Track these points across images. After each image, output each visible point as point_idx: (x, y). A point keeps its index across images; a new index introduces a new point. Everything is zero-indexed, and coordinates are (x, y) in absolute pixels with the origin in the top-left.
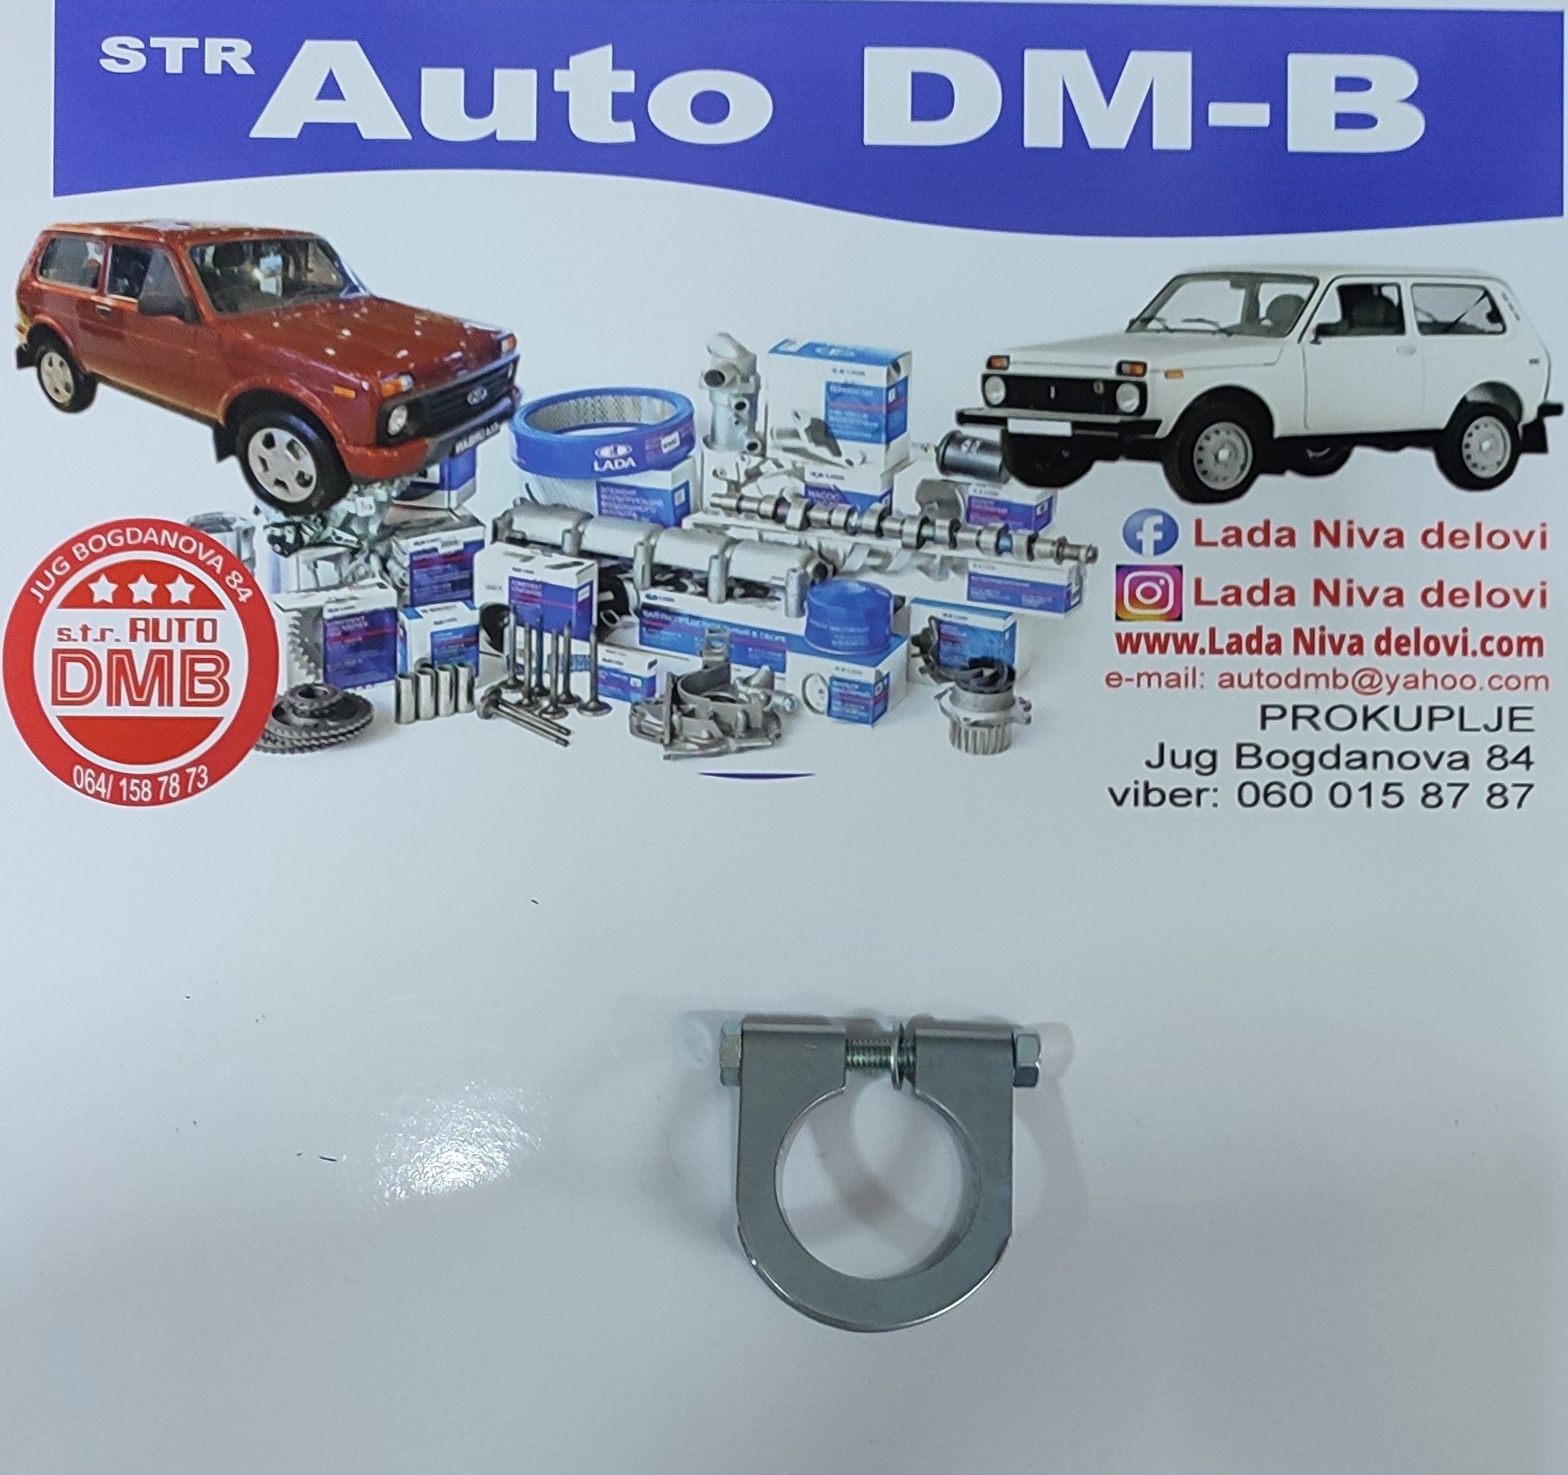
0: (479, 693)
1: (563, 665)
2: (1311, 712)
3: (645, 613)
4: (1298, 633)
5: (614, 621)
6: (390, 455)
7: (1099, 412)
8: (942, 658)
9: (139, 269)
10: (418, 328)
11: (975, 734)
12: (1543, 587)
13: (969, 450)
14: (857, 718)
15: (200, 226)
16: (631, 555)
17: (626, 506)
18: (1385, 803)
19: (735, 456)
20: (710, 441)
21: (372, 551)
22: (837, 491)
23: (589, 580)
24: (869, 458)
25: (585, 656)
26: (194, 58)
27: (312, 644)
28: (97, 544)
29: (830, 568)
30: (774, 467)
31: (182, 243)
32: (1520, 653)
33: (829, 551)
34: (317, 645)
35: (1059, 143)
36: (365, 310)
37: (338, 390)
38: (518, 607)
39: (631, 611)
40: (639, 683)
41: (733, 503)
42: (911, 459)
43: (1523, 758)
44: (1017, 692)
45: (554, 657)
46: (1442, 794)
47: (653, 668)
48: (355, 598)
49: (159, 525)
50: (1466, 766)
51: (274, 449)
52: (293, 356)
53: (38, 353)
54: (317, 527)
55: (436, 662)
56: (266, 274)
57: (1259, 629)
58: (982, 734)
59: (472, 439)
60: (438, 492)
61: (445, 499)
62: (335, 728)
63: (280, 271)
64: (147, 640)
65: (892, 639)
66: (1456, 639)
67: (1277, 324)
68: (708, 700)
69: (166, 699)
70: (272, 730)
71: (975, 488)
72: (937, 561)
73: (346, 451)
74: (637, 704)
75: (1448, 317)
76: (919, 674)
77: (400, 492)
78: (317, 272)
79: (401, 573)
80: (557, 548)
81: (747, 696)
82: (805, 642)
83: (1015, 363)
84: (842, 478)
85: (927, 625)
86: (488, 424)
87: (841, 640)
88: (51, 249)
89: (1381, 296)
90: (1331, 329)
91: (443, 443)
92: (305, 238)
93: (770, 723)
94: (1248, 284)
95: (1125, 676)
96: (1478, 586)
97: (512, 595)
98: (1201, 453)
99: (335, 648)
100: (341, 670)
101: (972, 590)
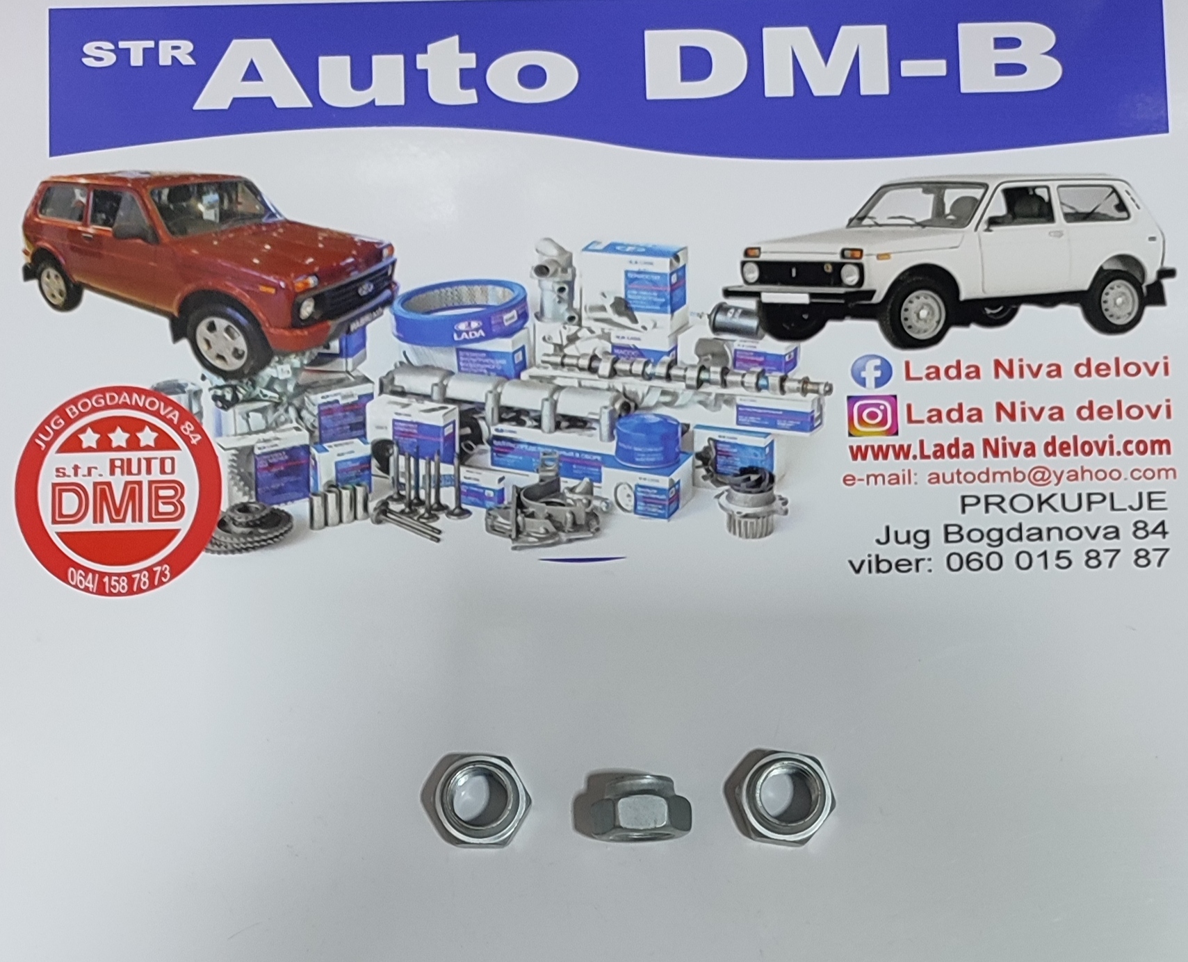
0: (372, 505)
1: (434, 482)
2: (999, 500)
3: (495, 442)
4: (986, 442)
5: (471, 449)
6: (302, 334)
7: (828, 285)
8: (718, 468)
9: (112, 206)
10: (320, 242)
11: (746, 523)
12: (1168, 403)
13: (733, 316)
14: (657, 514)
15: (157, 174)
16: (483, 401)
17: (478, 365)
18: (1058, 566)
19: (559, 325)
20: (540, 316)
21: (290, 404)
22: (636, 348)
23: (452, 420)
24: (658, 325)
25: (450, 476)
26: (151, 55)
27: (247, 474)
29: (632, 405)
30: (588, 333)
31: (144, 186)
32: (1153, 453)
33: (631, 392)
34: (250, 474)
35: (790, 92)
36: (281, 230)
37: (263, 289)
38: (400, 441)
39: (484, 441)
40: (492, 494)
41: (558, 360)
42: (690, 324)
43: (1160, 529)
44: (776, 491)
45: (427, 478)
46: (1100, 558)
47: (502, 483)
48: (278, 439)
49: (130, 390)
50: (1117, 536)
51: (216, 333)
52: (228, 265)
53: (40, 269)
54: (249, 388)
55: (339, 484)
56: (207, 207)
57: (957, 440)
58: (752, 523)
59: (363, 321)
60: (339, 360)
61: (342, 364)
62: (265, 534)
63: (217, 204)
64: (122, 473)
65: (681, 456)
66: (1105, 443)
67: (959, 218)
68: (544, 505)
70: (217, 537)
71: (739, 343)
72: (712, 397)
73: (269, 333)
74: (490, 509)
75: (1087, 209)
76: (702, 480)
77: (310, 360)
78: (244, 204)
80: (428, 397)
81: (573, 500)
82: (616, 461)
83: (765, 252)
84: (639, 339)
85: (707, 444)
86: (374, 309)
87: (643, 457)
88: (48, 194)
89: (1035, 194)
90: (1000, 221)
91: (342, 324)
92: (234, 180)
93: (591, 520)
94: (935, 190)
95: (857, 478)
96: (1119, 403)
97: (395, 432)
98: (907, 313)
99: (263, 475)
100: (268, 491)
101: (740, 417)
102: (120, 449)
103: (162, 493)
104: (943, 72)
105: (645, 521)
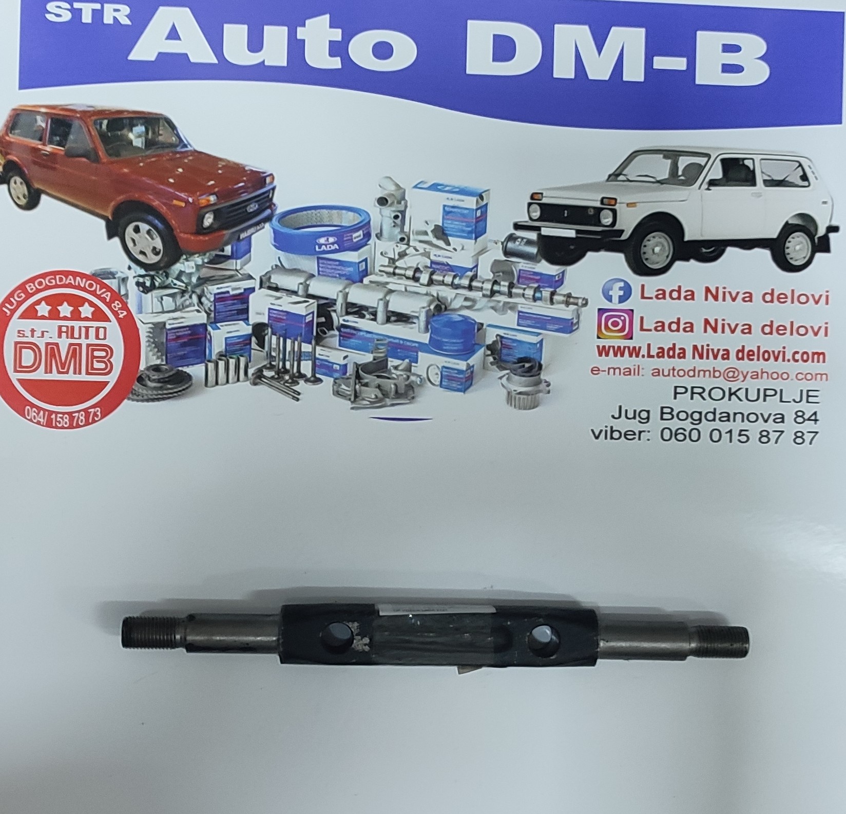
0: (251, 371)
1: (297, 357)
2: (700, 390)
3: (342, 329)
4: (695, 347)
5: (325, 333)
6: (204, 239)
7: (591, 225)
8: (502, 357)
9: (66, 131)
10: (220, 169)
11: (520, 398)
12: (826, 325)
13: (520, 245)
14: (456, 389)
15: (100, 109)
16: (335, 298)
17: (333, 271)
18: (739, 441)
19: (392, 244)
20: (379, 236)
21: (193, 292)
22: (448, 265)
23: (312, 311)
24: (465, 248)
25: (309, 352)
26: (98, 15)
27: (159, 342)
28: (40, 284)
29: (443, 307)
30: (414, 251)
31: (89, 117)
32: (813, 361)
33: (443, 297)
34: (162, 343)
36: (191, 158)
37: (175, 202)
38: (273, 325)
39: (335, 328)
40: (338, 367)
41: (391, 270)
42: (488, 248)
43: (813, 418)
44: (543, 377)
45: (292, 353)
46: (770, 436)
47: (346, 360)
48: (184, 318)
49: (75, 274)
50: (783, 422)
51: (139, 234)
52: (151, 183)
53: (9, 177)
54: (163, 278)
55: (227, 354)
56: (136, 136)
57: (674, 345)
58: (524, 398)
59: (249, 232)
60: (231, 261)
61: (233, 264)
62: (171, 388)
63: (144, 135)
64: (67, 337)
65: (476, 346)
66: (779, 352)
67: (688, 179)
68: (375, 377)
69: (78, 371)
70: (136, 389)
71: (523, 265)
72: (501, 304)
73: (180, 237)
74: (336, 379)
75: (780, 178)
76: (489, 365)
77: (208, 260)
78: (164, 136)
79: (209, 304)
80: (295, 293)
82: (429, 347)
83: (545, 197)
84: (451, 258)
85: (495, 339)
86: (258, 224)
87: (450, 346)
88: (17, 119)
89: (744, 165)
90: (716, 182)
91: (233, 233)
92: (158, 116)
93: (409, 390)
94: (672, 157)
95: (601, 369)
96: (792, 324)
97: (269, 319)
98: (645, 248)
100: (175, 357)
101: (520, 320)
102: (65, 318)
103: (96, 354)
104: (684, 68)
105: (449, 393)
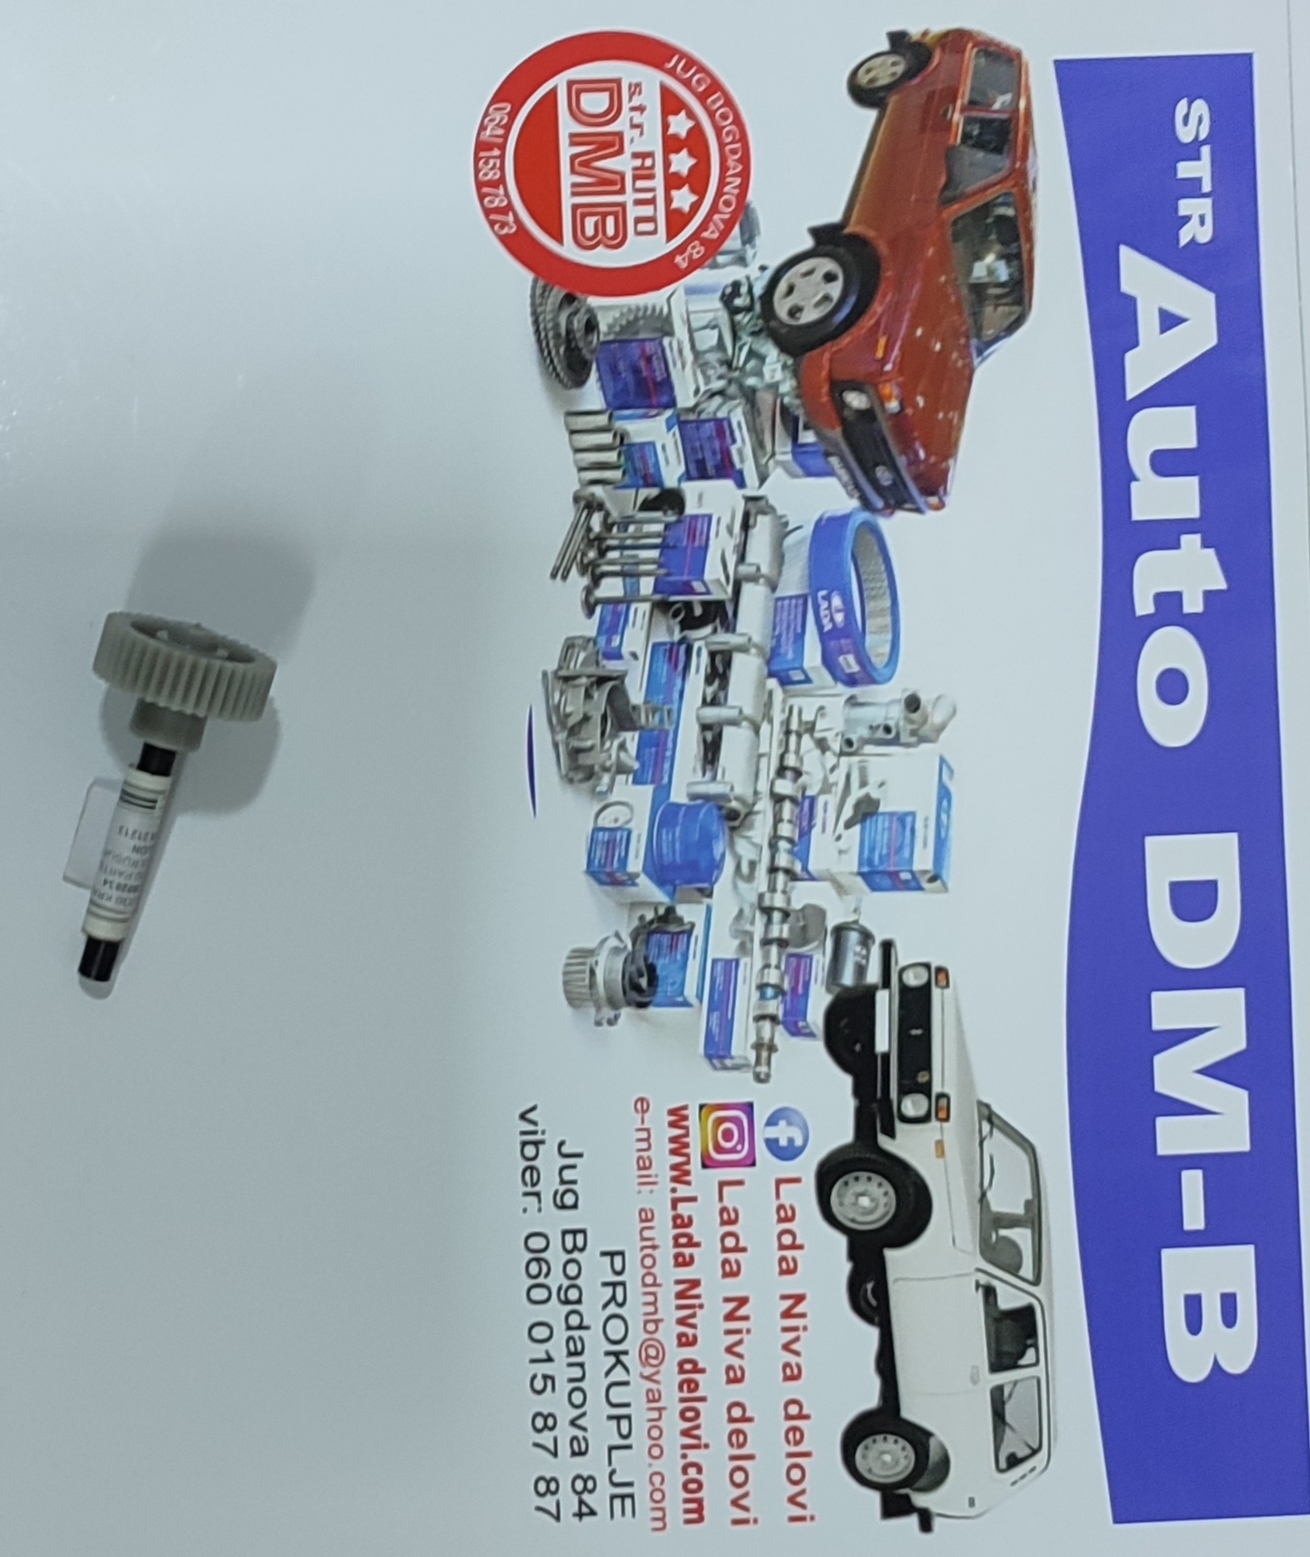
0: (598, 490)
1: (630, 570)
2: (620, 1298)
3: (683, 648)
4: (695, 1283)
5: (675, 615)
6: (823, 394)
7: (901, 1077)
8: (658, 935)
9: (990, 143)
10: (946, 414)
11: (583, 972)
12: (752, 1521)
13: (856, 954)
14: (593, 857)
15: (1033, 202)
16: (740, 628)
17: (785, 624)
18: (534, 1377)
19: (840, 726)
20: (852, 702)
21: (730, 382)
22: (811, 827)
23: (713, 590)
24: (843, 856)
25: (638, 590)
26: (1192, 188)
27: (638, 328)
29: (736, 823)
30: (831, 765)
31: (1017, 184)
32: (687, 1501)
33: (753, 822)
34: (637, 333)
35: (1157, 1025)
36: (960, 363)
37: (882, 341)
38: (683, 524)
39: (687, 633)
40: (616, 642)
41: (794, 726)
42: (845, 897)
43: (585, 1510)
44: (626, 1012)
45: (635, 560)
46: (546, 1431)
47: (631, 657)
48: (683, 366)
49: (745, 175)
50: (574, 1454)
51: (823, 282)
52: (912, 298)
53: (904, 51)
54: (750, 327)
55: (624, 448)
56: (990, 266)
57: (697, 1245)
58: (583, 980)
59: (842, 472)
60: (790, 443)
61: (784, 451)
62: (558, 352)
63: (994, 280)
64: (635, 169)
66: (698, 1437)
67: (993, 1248)
68: (603, 712)
70: (553, 292)
71: (821, 961)
72: (748, 927)
73: (823, 352)
74: (595, 643)
75: (1010, 1416)
76: (639, 913)
77: (789, 405)
78: (994, 315)
79: (711, 410)
80: (742, 558)
81: (609, 749)
82: (664, 803)
83: (942, 995)
84: (824, 830)
85: (686, 920)
86: (857, 486)
87: (667, 839)
88: (1004, 61)
89: (1027, 1346)
90: (991, 1299)
91: (837, 445)
92: (1028, 302)
93: (586, 773)
94: (1030, 1215)
95: (647, 1116)
96: (750, 1457)
97: (695, 517)
98: (865, 1179)
99: (634, 350)
100: (614, 358)
101: (723, 963)
102: (667, 164)
103: (610, 221)
105: (584, 844)
